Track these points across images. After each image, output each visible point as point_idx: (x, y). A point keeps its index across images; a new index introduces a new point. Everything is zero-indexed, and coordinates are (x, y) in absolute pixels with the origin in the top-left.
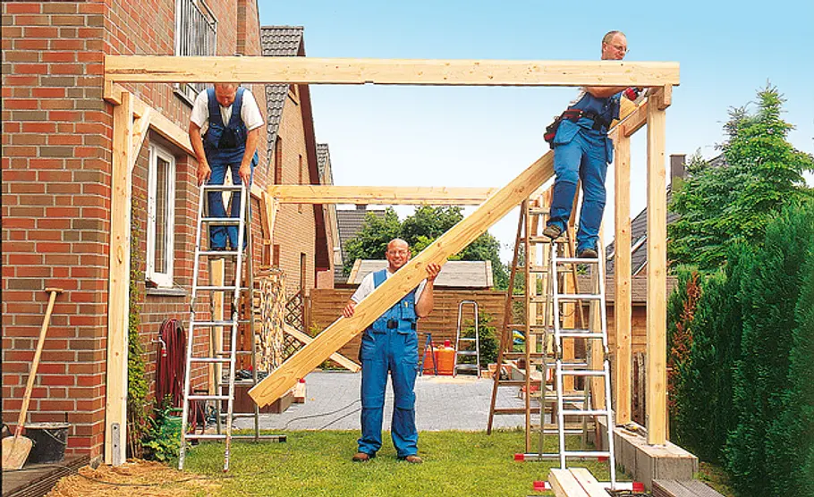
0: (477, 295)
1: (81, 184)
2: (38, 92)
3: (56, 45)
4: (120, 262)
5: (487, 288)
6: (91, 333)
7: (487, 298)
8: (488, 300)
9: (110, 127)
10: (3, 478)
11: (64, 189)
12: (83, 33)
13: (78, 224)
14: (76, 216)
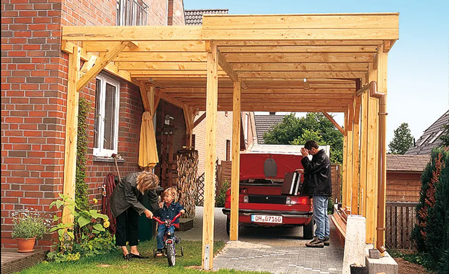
1: (48, 98)
2: (26, 47)
3: (36, 21)
4: (71, 142)
6: (52, 181)
9: (67, 67)
10: (2, 257)
11: (40, 101)
12: (51, 14)
13: (46, 121)
14: (44, 116)
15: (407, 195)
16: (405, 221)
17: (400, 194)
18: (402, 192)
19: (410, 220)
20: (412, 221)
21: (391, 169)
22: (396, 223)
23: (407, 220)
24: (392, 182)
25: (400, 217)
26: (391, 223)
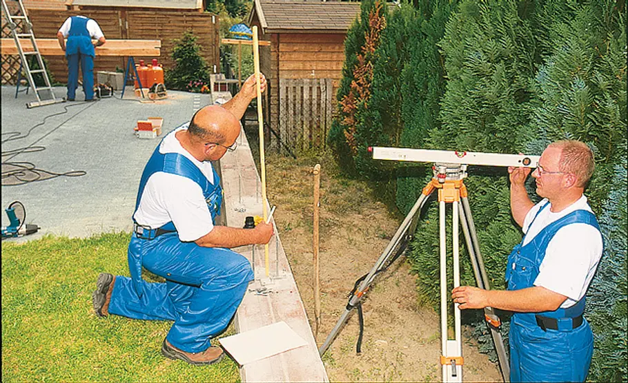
0: (187, 16)
5: (196, 10)
7: (196, 19)
8: (196, 21)
15: (319, 68)
16: (315, 108)
17: (308, 66)
18: (312, 63)
19: (323, 106)
20: (326, 106)
21: (295, 27)
22: (302, 111)
23: (319, 105)
24: (295, 48)
25: (308, 102)
26: (294, 111)
